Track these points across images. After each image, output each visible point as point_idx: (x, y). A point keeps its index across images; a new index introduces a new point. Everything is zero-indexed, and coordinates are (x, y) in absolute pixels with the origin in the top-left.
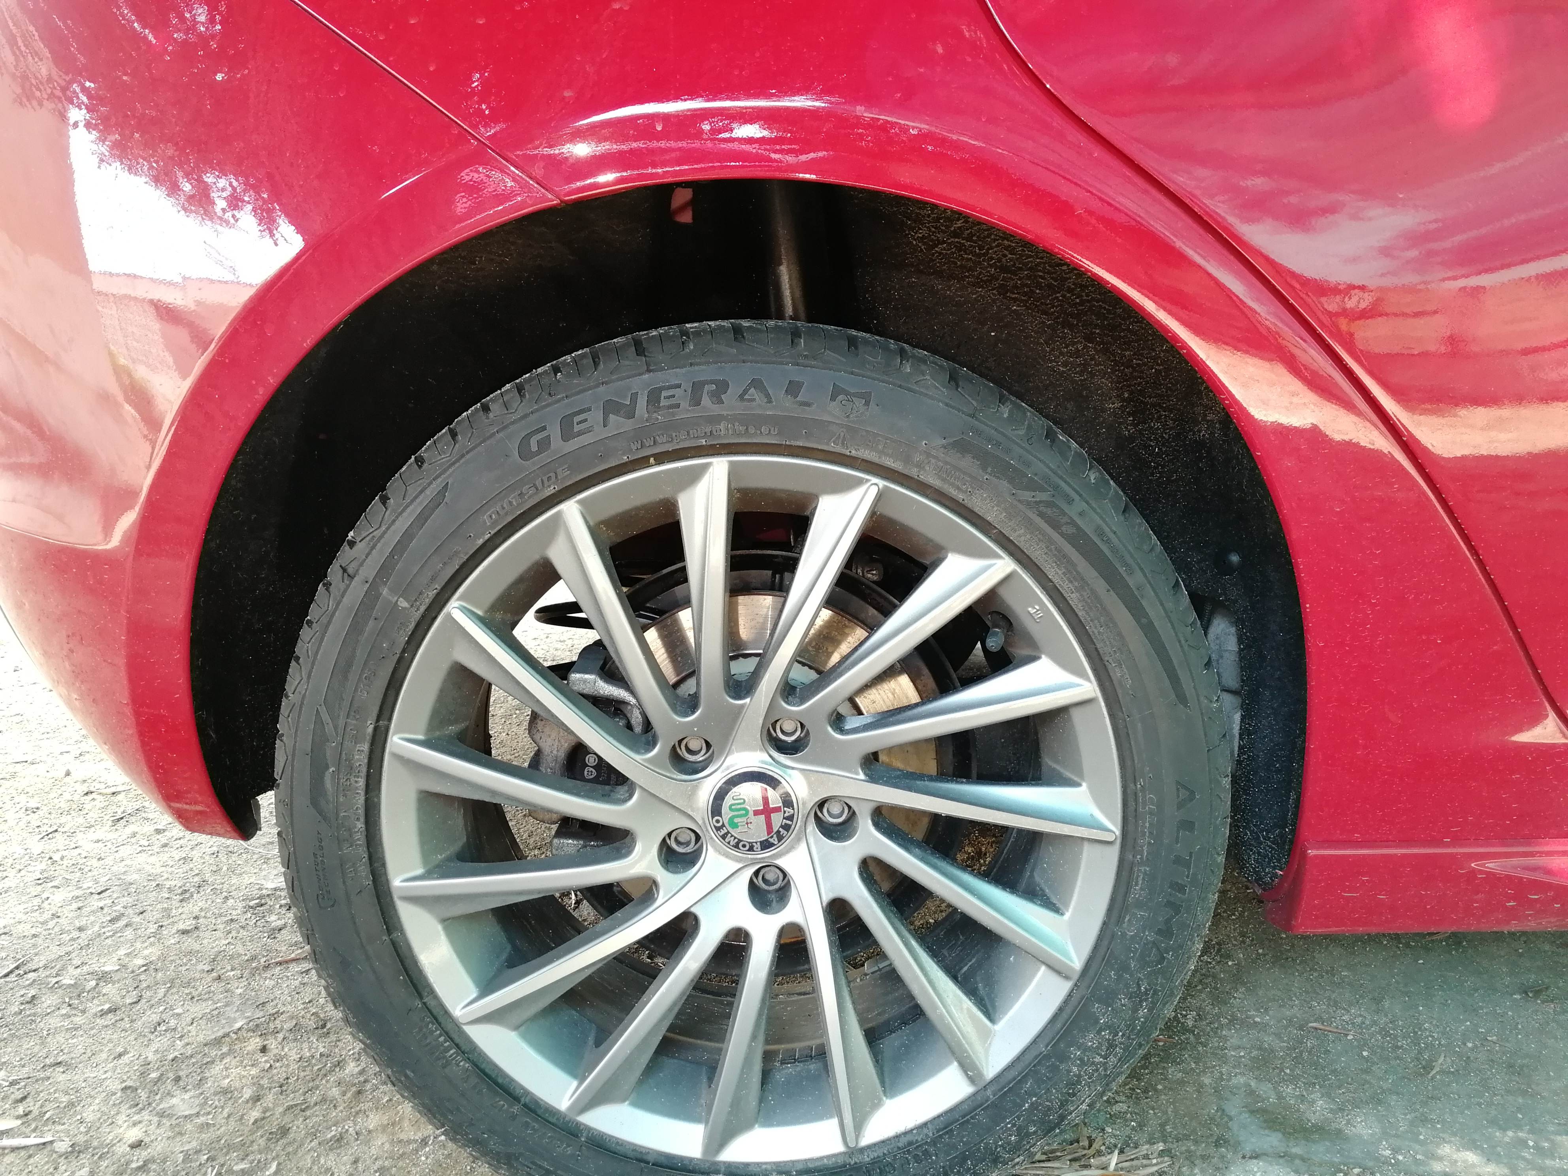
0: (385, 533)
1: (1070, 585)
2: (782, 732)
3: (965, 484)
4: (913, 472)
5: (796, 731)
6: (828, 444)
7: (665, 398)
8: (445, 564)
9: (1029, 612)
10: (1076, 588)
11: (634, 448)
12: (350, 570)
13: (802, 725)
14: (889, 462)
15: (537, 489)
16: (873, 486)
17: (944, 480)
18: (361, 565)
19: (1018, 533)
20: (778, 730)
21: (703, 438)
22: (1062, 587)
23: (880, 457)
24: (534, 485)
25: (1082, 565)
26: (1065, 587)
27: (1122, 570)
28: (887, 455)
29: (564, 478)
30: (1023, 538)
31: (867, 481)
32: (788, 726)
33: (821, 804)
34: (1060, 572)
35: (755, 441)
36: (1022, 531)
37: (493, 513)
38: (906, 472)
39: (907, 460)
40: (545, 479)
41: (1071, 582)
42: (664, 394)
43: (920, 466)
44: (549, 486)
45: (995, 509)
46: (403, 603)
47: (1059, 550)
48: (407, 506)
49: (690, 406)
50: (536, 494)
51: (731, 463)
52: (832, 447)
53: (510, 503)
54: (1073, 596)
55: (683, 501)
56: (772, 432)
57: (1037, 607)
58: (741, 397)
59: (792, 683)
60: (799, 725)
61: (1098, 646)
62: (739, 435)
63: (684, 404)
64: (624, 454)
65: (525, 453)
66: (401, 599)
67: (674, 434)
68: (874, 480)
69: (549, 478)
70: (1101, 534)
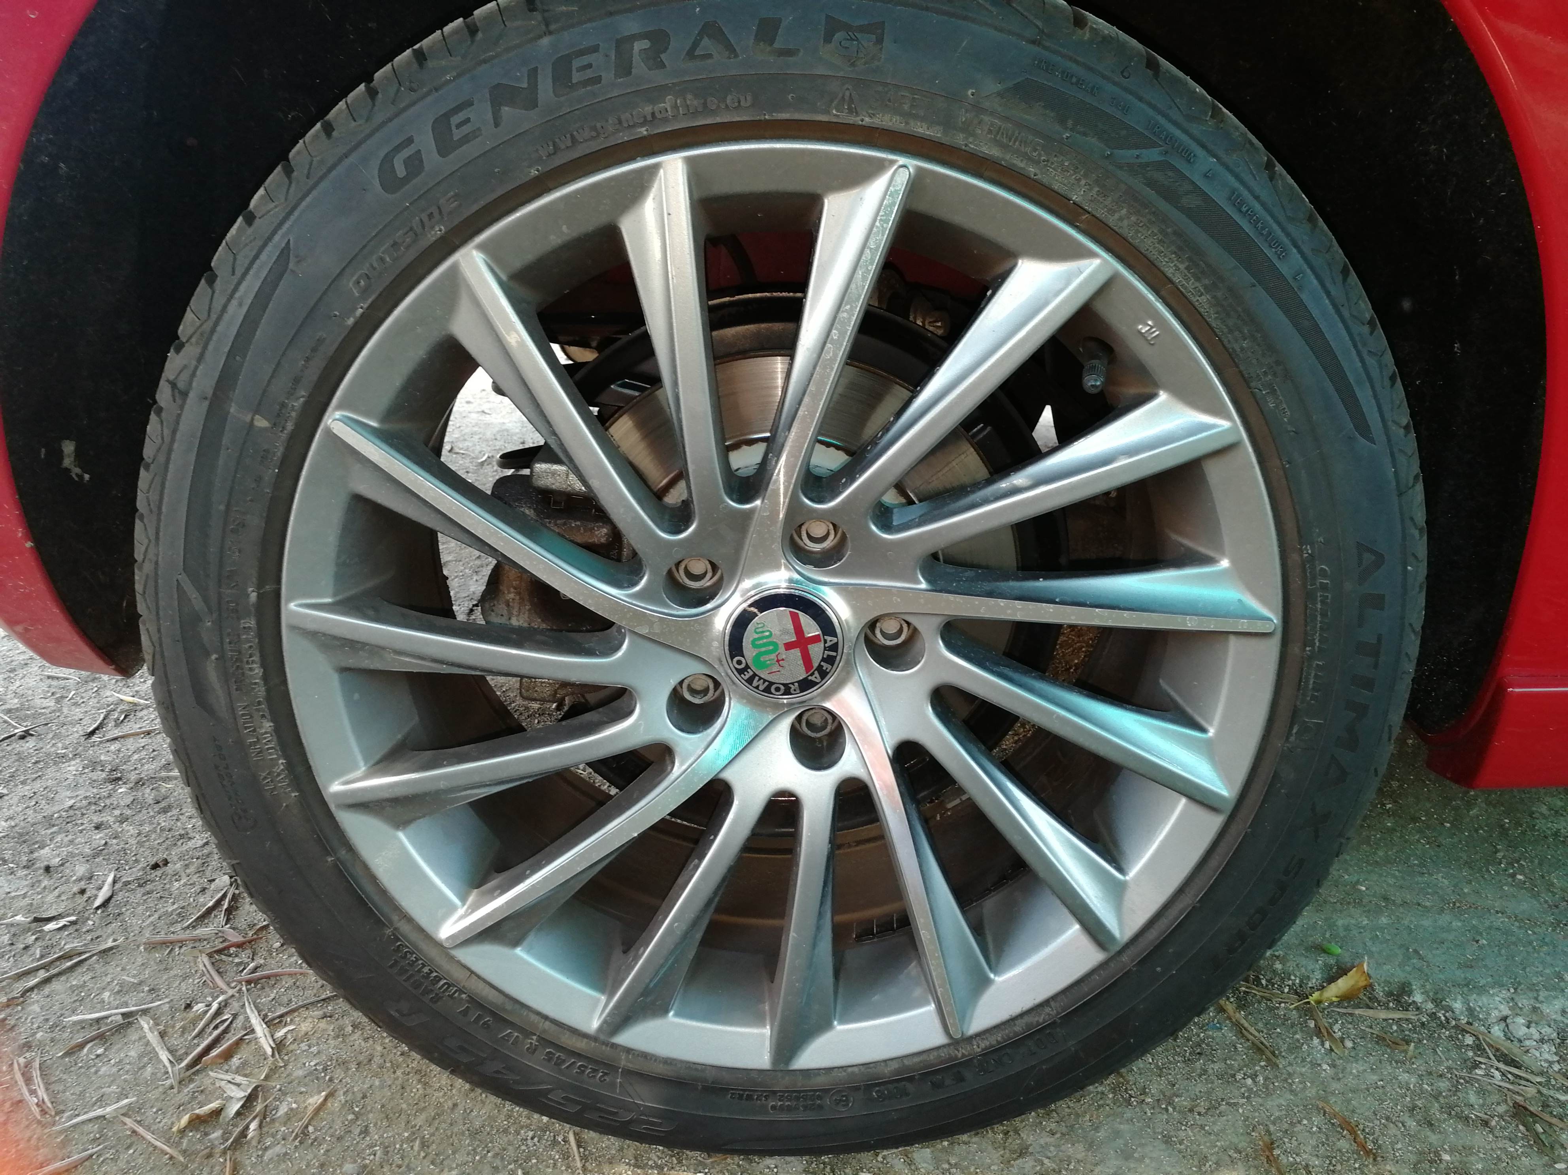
0: (216, 324)
1: (1197, 284)
2: (810, 537)
3: (1035, 150)
4: (959, 140)
5: (828, 534)
6: (827, 112)
7: (578, 71)
8: (308, 359)
9: (1139, 332)
10: (1206, 287)
11: (543, 153)
12: (181, 385)
13: (834, 526)
14: (921, 129)
15: (416, 235)
16: (901, 169)
17: (1004, 147)
18: (193, 374)
19: (1117, 216)
20: (804, 536)
21: (642, 125)
22: (1186, 288)
23: (907, 123)
24: (411, 229)
25: (1215, 252)
26: (1189, 285)
27: (1269, 253)
28: (916, 117)
29: (450, 213)
30: (1126, 222)
31: (893, 162)
32: (818, 530)
33: (872, 625)
34: (1182, 267)
35: (718, 120)
36: (1124, 212)
37: (360, 277)
38: (946, 140)
39: (948, 124)
40: (425, 219)
41: (1198, 279)
42: (576, 63)
43: (966, 129)
44: (432, 228)
45: (1083, 182)
46: (261, 423)
47: (1179, 234)
48: (239, 283)
49: (617, 76)
50: (414, 241)
51: (689, 161)
52: (836, 115)
53: (382, 260)
54: (1204, 299)
55: (626, 227)
56: (742, 103)
57: (1150, 323)
58: (691, 54)
59: (816, 472)
60: (831, 527)
61: (1242, 368)
62: (695, 114)
63: (608, 76)
64: (530, 167)
65: (391, 183)
66: (257, 417)
67: (599, 125)
68: (902, 160)
69: (431, 216)
70: (1237, 202)
